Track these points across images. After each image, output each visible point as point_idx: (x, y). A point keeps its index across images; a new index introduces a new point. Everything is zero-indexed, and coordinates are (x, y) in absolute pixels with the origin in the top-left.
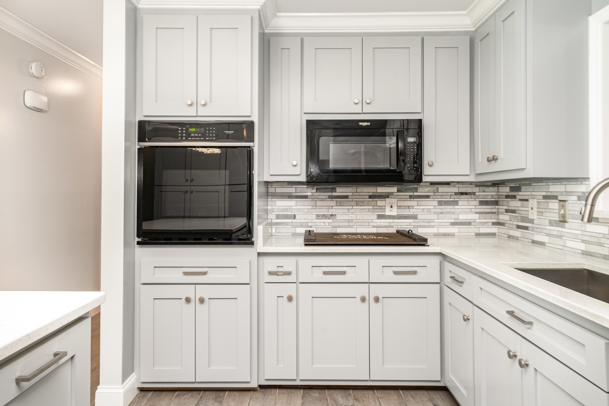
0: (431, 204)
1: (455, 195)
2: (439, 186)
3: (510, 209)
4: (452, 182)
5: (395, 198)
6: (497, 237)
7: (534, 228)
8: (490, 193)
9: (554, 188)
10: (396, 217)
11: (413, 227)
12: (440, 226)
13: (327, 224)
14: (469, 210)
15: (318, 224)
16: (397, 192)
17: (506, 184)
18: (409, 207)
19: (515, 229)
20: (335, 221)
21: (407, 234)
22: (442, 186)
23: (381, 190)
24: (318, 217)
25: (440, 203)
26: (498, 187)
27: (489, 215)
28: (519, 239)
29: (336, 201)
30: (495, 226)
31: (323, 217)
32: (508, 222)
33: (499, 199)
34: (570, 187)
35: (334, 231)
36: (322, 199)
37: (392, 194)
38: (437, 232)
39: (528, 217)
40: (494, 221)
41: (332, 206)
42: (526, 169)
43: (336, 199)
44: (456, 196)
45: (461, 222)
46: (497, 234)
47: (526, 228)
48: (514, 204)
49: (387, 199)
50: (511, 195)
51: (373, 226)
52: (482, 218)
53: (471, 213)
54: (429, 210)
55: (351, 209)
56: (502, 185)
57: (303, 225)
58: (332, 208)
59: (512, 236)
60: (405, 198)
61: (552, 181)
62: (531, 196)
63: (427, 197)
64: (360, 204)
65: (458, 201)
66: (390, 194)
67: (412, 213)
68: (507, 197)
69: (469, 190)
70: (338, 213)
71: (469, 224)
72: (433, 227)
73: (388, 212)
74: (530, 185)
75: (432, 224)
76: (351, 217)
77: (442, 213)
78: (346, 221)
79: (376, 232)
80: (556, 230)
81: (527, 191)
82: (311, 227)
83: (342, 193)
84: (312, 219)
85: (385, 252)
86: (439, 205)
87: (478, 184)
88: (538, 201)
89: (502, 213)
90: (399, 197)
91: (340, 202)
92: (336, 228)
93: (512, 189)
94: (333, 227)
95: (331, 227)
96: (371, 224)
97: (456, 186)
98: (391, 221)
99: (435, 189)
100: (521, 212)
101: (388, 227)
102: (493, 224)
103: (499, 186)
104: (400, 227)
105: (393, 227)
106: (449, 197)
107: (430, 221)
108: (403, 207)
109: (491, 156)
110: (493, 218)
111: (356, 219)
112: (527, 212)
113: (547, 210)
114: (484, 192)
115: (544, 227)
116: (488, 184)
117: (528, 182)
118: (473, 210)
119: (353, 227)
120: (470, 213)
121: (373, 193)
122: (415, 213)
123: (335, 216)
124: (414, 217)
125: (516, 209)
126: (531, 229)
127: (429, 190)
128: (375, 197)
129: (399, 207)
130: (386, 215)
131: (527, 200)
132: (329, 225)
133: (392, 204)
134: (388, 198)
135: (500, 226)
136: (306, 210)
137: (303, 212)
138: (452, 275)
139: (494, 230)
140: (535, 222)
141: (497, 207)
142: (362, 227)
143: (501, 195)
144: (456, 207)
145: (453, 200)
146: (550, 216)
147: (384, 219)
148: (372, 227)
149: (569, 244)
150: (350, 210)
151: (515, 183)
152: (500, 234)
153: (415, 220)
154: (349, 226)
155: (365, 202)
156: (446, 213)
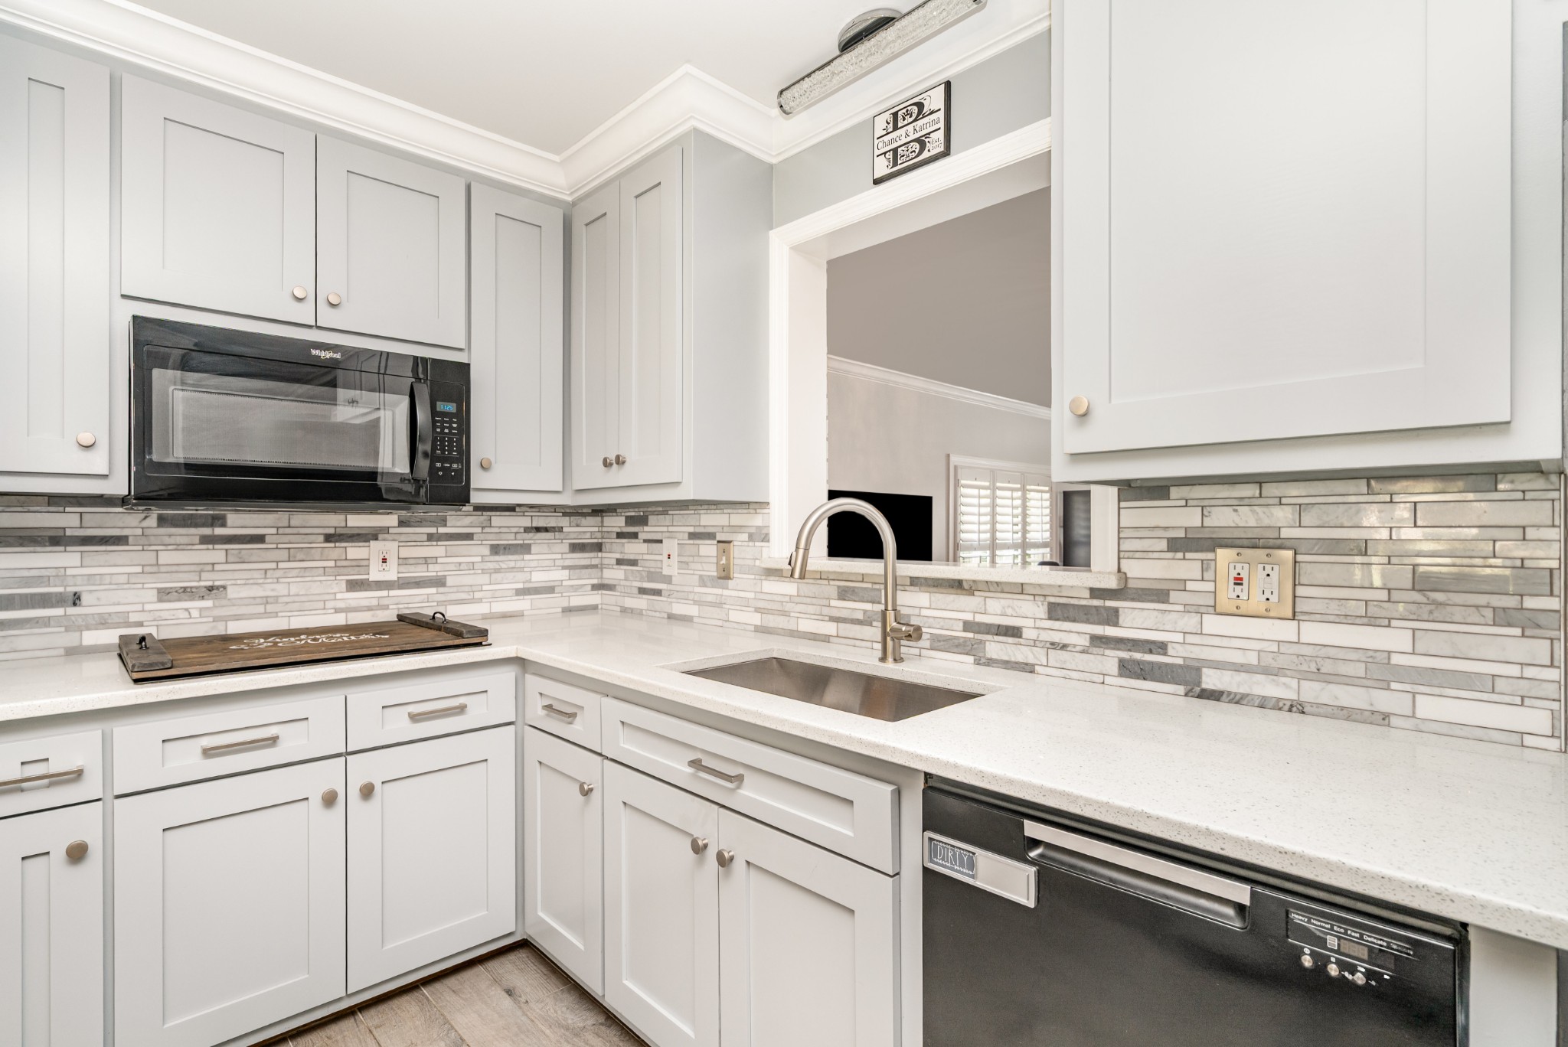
0: (475, 552)
1: (525, 532)
2: (493, 513)
3: (626, 557)
4: (520, 505)
5: (394, 540)
6: (600, 611)
7: (672, 592)
8: (587, 530)
9: (709, 520)
10: (396, 584)
11: (435, 604)
12: (494, 597)
13: (195, 613)
14: (550, 563)
15: (164, 615)
16: (397, 525)
17: (618, 511)
18: (426, 561)
19: (635, 596)
20: (224, 602)
21: (431, 622)
22: (498, 513)
23: (358, 521)
24: (164, 595)
25: (495, 550)
26: (602, 516)
27: (587, 570)
28: (644, 612)
29: (227, 550)
30: (596, 592)
31: (182, 595)
32: (622, 583)
33: (604, 540)
34: (738, 518)
35: (219, 630)
36: (178, 545)
37: (386, 530)
38: (489, 612)
39: (662, 572)
40: (595, 581)
41: (213, 564)
42: (682, 485)
43: (225, 543)
44: (526, 534)
45: (536, 588)
46: (600, 607)
47: (658, 593)
48: (632, 549)
49: (372, 543)
50: (628, 533)
51: (335, 609)
52: (574, 578)
53: (555, 568)
54: (471, 564)
55: (274, 569)
56: (611, 514)
57: (110, 621)
58: (213, 570)
59: (630, 608)
60: (418, 540)
61: (706, 507)
62: (667, 534)
63: (467, 537)
64: (300, 556)
65: (529, 545)
66: (380, 530)
67: (435, 574)
68: (620, 535)
69: (551, 522)
70: (233, 582)
71: (551, 590)
72: (480, 600)
73: (375, 574)
74: (665, 513)
75: (478, 595)
76: (273, 590)
77: (497, 571)
78: (258, 601)
79: (344, 624)
80: (711, 593)
81: (659, 524)
82: (140, 624)
83: (244, 529)
84: (143, 604)
85: (389, 671)
86: (491, 554)
87: (568, 511)
88: (680, 542)
89: (609, 567)
90: (403, 538)
91: (240, 553)
92: (224, 623)
93: (630, 521)
94: (216, 619)
95: (211, 619)
96: (330, 605)
97: (526, 514)
98: (384, 593)
99: (485, 520)
100: (647, 564)
101: (374, 608)
102: (595, 587)
103: (604, 514)
104: (406, 606)
105: (388, 609)
106: (512, 536)
107: (474, 588)
108: (412, 561)
109: (612, 457)
110: (593, 576)
111: (289, 595)
112: (659, 562)
113: (696, 558)
114: (578, 526)
115: (690, 589)
116: (585, 511)
117: (661, 509)
118: (558, 563)
119: (280, 614)
120: (552, 568)
121: (335, 528)
122: (439, 574)
123: (221, 589)
124: (439, 582)
125: (637, 557)
126: (667, 595)
127: (471, 523)
128: (341, 537)
129: (403, 561)
130: (370, 580)
131: (661, 541)
132: (203, 614)
133: (385, 554)
134: (377, 539)
135: (604, 592)
136: (123, 579)
137: (110, 584)
138: (547, 702)
139: (595, 598)
140: (674, 580)
141: (600, 554)
142: (306, 613)
143: (608, 532)
144: (527, 557)
145: (521, 542)
146: (701, 569)
147: (366, 590)
148: (333, 611)
149: (734, 616)
150: (269, 573)
151: (637, 510)
152: (604, 606)
153: (441, 590)
154: (267, 615)
155: (313, 551)
156: (508, 570)
